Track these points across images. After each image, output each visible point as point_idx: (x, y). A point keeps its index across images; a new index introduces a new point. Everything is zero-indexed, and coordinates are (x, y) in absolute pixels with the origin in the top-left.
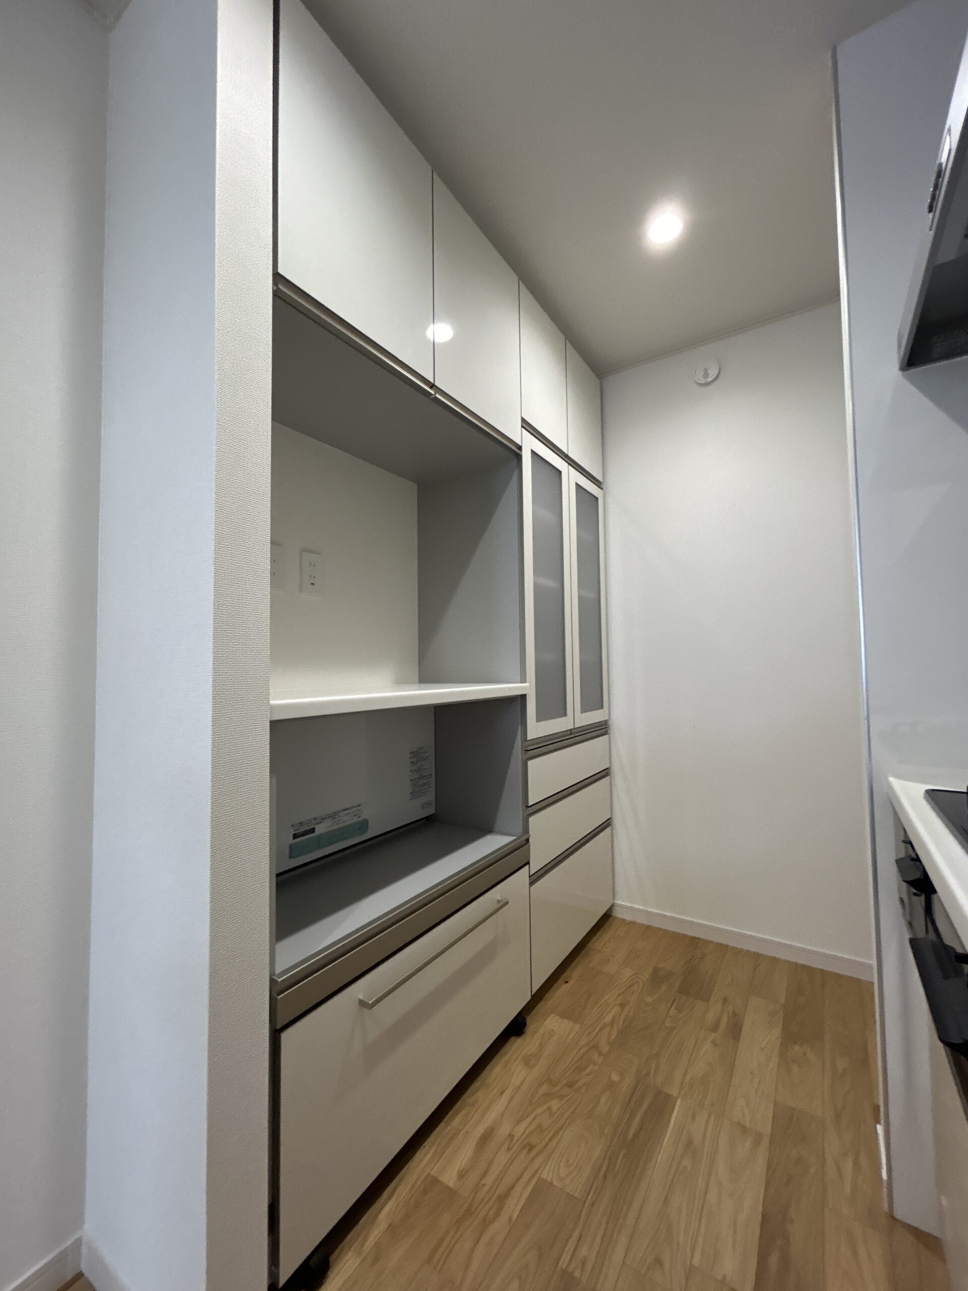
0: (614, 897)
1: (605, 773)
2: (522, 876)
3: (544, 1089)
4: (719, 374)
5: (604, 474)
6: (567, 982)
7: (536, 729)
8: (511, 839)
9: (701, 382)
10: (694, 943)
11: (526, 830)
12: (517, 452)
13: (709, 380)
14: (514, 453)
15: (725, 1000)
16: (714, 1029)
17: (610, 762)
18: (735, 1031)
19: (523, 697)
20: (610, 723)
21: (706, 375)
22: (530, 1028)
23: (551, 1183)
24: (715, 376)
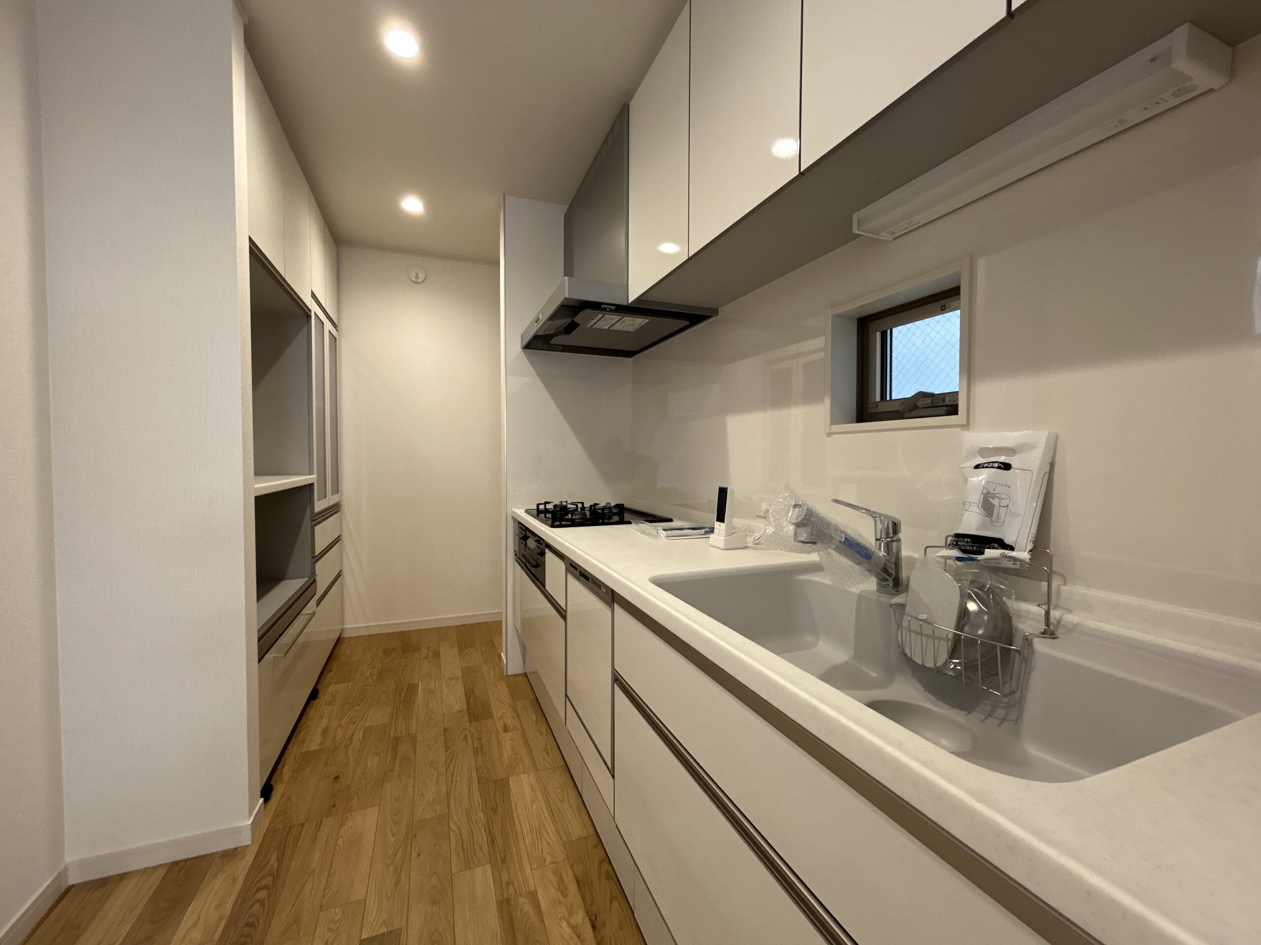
0: (343, 623)
1: (338, 540)
2: (313, 602)
3: (346, 707)
4: (424, 280)
5: (339, 319)
6: (330, 672)
7: (319, 505)
8: (306, 579)
9: (412, 279)
10: (402, 633)
11: (313, 574)
12: (307, 312)
13: (419, 281)
14: (306, 313)
15: (428, 648)
16: (427, 658)
17: (341, 531)
18: (437, 655)
19: (312, 485)
20: (341, 503)
21: (417, 277)
22: (321, 694)
23: (372, 726)
24: (422, 280)
